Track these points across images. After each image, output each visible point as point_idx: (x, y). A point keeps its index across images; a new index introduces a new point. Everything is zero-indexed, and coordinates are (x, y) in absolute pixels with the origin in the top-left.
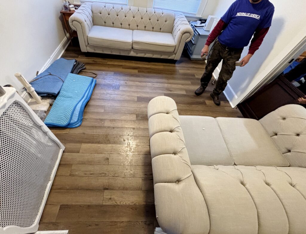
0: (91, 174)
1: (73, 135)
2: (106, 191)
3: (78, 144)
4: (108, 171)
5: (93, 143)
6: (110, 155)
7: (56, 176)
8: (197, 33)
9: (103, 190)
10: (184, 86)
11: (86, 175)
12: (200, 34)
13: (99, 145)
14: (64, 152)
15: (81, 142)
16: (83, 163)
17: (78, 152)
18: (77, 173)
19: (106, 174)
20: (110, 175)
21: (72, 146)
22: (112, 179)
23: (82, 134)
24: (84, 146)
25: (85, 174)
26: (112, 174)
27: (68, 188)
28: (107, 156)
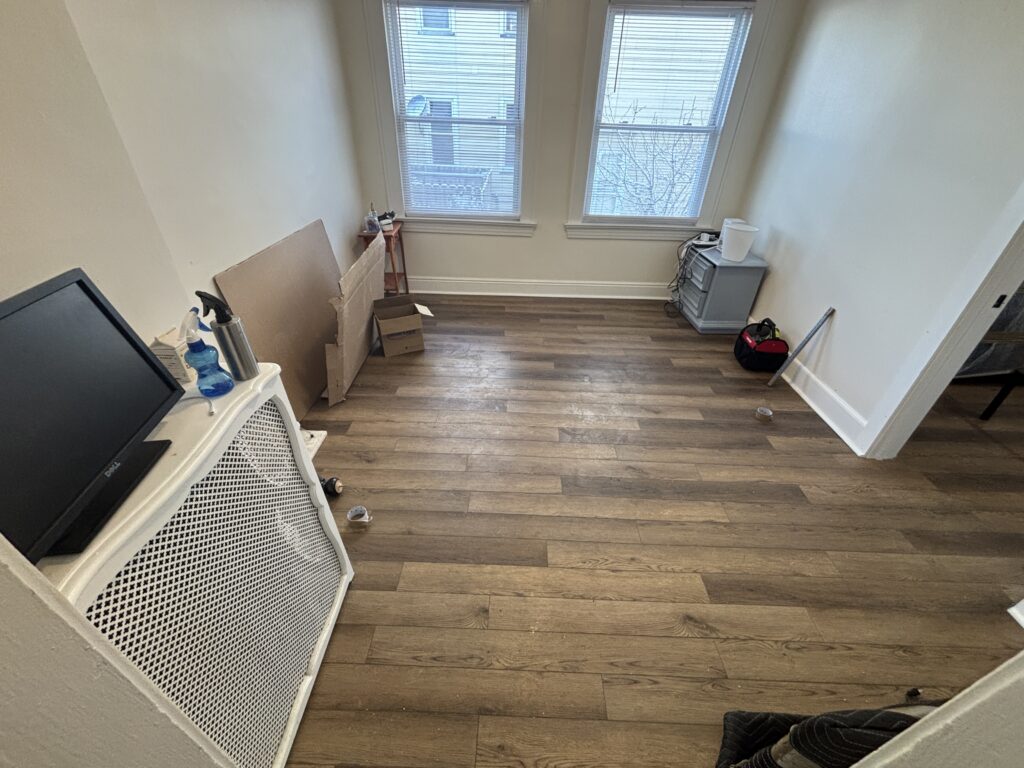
0: (435, 659)
1: (379, 536)
3: (394, 565)
4: (489, 649)
5: (436, 560)
6: (493, 598)
9: (475, 717)
11: (419, 663)
12: (717, 264)
14: (350, 586)
15: (403, 558)
16: (409, 622)
17: (394, 589)
18: (389, 655)
19: (482, 659)
20: (497, 665)
22: (503, 676)
23: (403, 533)
24: (412, 569)
25: (415, 658)
26: (503, 662)
28: (482, 601)
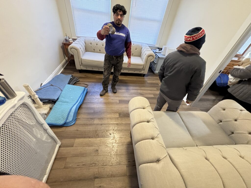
0: (83, 165)
1: (69, 132)
2: (96, 180)
3: (72, 140)
4: (98, 161)
5: (85, 138)
6: (99, 147)
7: (51, 170)
8: (157, 57)
9: (93, 179)
10: (152, 91)
11: (79, 167)
12: (160, 57)
13: (90, 139)
14: (60, 147)
15: (75, 138)
16: (76, 156)
17: (73, 147)
18: (71, 165)
19: (96, 164)
20: (100, 165)
21: (67, 141)
22: (101, 168)
23: (76, 131)
24: (78, 141)
25: (78, 165)
26: (101, 164)
27: (62, 180)
28: (96, 148)
